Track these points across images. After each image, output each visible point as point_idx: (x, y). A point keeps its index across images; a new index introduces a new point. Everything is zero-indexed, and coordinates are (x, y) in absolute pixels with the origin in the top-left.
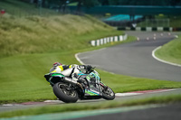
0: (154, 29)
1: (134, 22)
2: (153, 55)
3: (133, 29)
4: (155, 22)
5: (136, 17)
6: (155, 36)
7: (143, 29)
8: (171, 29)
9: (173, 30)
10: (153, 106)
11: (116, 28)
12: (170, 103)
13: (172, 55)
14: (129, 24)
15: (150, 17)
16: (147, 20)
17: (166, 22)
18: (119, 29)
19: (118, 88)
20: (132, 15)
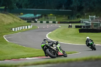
0: (48, 22)
1: (36, 18)
2: (47, 36)
3: (36, 22)
4: (48, 18)
5: (37, 16)
6: (48, 26)
7: (41, 22)
8: (57, 22)
9: (58, 23)
11: (26, 21)
12: (58, 64)
13: (58, 37)
14: (33, 19)
15: (45, 16)
16: (43, 17)
17: (54, 18)
18: (28, 22)
19: (27, 55)
20: (35, 14)
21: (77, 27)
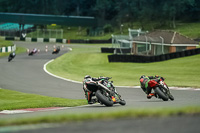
0: (46, 40)
1: (24, 31)
2: (45, 69)
3: (23, 39)
4: (47, 33)
5: (26, 27)
6: (47, 48)
7: (34, 40)
8: (64, 40)
9: (67, 42)
10: (45, 126)
11: (4, 37)
13: (65, 70)
14: (18, 34)
15: (42, 27)
16: (38, 30)
17: (59, 33)
18: (7, 39)
20: (22, 23)
21: (104, 50)
